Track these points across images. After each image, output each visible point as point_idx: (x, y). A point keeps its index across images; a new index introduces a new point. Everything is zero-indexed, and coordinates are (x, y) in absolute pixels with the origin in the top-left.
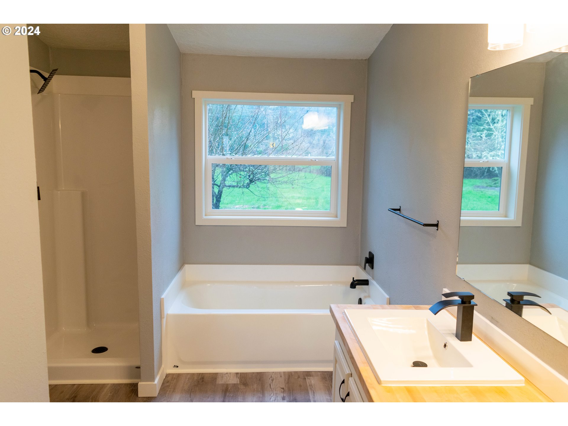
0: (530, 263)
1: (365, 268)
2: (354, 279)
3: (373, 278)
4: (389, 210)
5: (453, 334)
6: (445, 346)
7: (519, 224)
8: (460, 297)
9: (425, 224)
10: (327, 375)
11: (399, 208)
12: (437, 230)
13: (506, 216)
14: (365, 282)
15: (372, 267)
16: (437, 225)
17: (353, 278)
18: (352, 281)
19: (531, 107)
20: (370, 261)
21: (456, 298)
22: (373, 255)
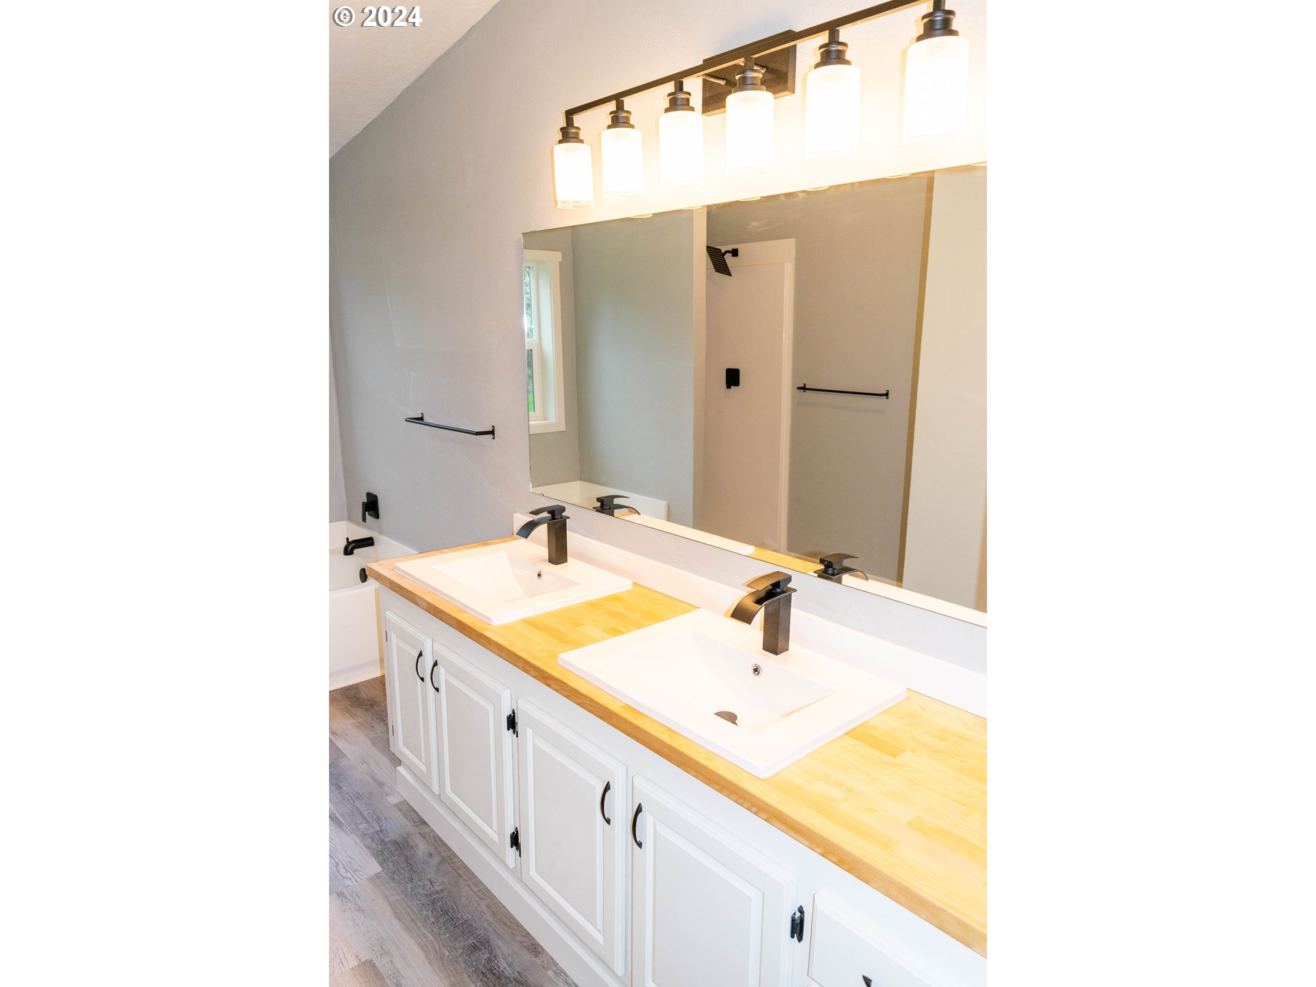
0: (581, 480)
1: (364, 520)
2: (350, 540)
3: (381, 533)
4: (406, 421)
5: (545, 560)
6: (539, 575)
7: (563, 429)
8: (548, 513)
9: (477, 433)
10: (337, 694)
11: (420, 416)
12: (494, 438)
13: (545, 420)
14: (368, 542)
15: (377, 516)
16: (492, 432)
17: (348, 539)
18: (345, 543)
19: (560, 266)
20: (372, 506)
21: (545, 515)
22: (376, 496)
